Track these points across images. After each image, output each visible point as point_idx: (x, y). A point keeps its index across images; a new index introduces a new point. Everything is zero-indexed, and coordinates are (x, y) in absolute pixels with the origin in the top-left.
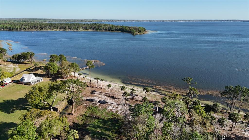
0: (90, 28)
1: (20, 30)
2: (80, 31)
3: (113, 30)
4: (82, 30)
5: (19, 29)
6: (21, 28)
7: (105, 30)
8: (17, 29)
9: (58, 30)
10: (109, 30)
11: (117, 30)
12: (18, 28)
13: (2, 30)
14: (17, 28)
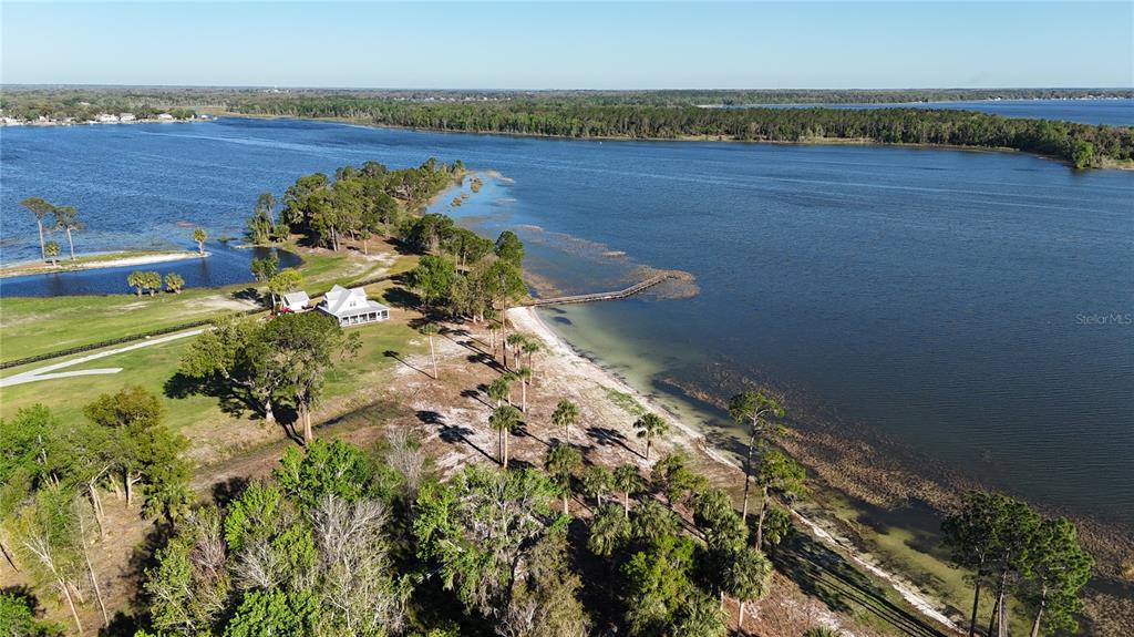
0: (864, 131)
1: (577, 136)
2: (806, 145)
3: (977, 140)
4: (819, 139)
5: (573, 133)
6: (581, 130)
7: (936, 139)
8: (569, 133)
9: (712, 138)
10: (955, 139)
11: (999, 141)
12: (574, 129)
13: (525, 133)
14: (569, 127)
